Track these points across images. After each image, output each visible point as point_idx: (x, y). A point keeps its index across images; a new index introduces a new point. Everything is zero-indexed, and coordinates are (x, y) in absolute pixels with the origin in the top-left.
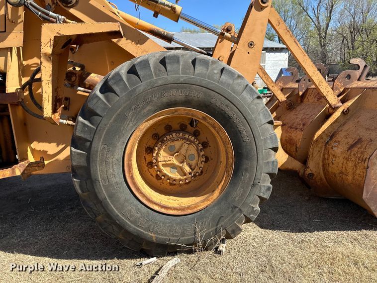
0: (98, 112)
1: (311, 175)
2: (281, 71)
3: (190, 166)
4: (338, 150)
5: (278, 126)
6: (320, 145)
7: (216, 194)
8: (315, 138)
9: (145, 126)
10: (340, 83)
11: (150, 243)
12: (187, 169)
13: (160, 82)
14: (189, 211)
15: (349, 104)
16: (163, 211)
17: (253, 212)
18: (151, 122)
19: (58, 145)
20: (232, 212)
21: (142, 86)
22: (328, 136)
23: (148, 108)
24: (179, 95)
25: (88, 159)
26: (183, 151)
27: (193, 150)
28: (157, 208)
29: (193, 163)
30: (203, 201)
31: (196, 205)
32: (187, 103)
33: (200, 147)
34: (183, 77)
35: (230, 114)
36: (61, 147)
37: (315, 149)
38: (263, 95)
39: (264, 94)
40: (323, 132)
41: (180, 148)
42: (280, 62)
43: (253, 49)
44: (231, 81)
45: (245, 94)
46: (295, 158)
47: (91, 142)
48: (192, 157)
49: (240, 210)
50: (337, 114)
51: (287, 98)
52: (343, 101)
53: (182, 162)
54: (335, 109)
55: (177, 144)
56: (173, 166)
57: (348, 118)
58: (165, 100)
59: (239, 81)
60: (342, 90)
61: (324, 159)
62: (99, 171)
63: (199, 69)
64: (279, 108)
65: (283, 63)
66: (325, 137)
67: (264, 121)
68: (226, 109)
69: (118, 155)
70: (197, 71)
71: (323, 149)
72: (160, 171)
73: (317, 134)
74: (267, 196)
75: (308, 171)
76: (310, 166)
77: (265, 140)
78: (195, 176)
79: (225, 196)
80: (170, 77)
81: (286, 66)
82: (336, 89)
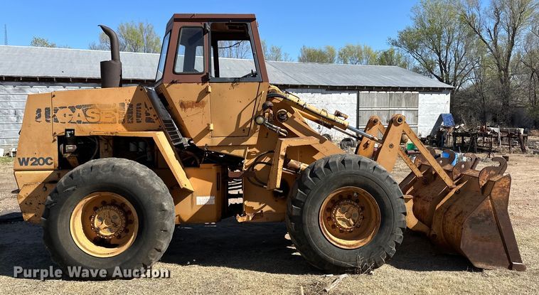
0: (309, 187)
1: (435, 236)
2: (441, 118)
3: (353, 221)
4: (450, 218)
5: (410, 199)
6: (440, 214)
7: (369, 238)
8: (437, 209)
9: (331, 196)
10: (457, 170)
11: (330, 264)
12: (352, 223)
13: (342, 173)
14: (353, 248)
15: (460, 186)
16: (338, 245)
17: (391, 251)
18: (335, 193)
19: (260, 204)
20: (379, 249)
21: (332, 175)
23: (335, 186)
24: (351, 180)
25: (302, 212)
26: (350, 211)
27: (356, 211)
28: (334, 244)
29: (356, 219)
30: (361, 242)
31: (357, 244)
32: (355, 184)
33: (360, 209)
34: (354, 171)
35: (379, 192)
36: (262, 205)
37: (436, 218)
38: (413, 151)
39: (416, 150)
40: (442, 205)
41: (348, 210)
42: (438, 106)
43: (393, 148)
44: (379, 174)
45: (387, 181)
46: (423, 222)
47: (304, 203)
48: (355, 215)
49: (384, 249)
50: (452, 193)
51: (423, 174)
52: (457, 184)
53: (349, 218)
54: (452, 189)
55: (347, 207)
56: (343, 220)
57: (460, 196)
58: (343, 182)
59: (383, 174)
60: (459, 175)
61: (443, 224)
62: (306, 218)
63: (362, 167)
64: (417, 183)
65: (443, 106)
66: (443, 208)
67: (398, 197)
68: (377, 189)
69: (317, 211)
70: (361, 168)
71: (443, 217)
72: (336, 222)
73: (438, 206)
74: (400, 242)
75: (432, 233)
76: (433, 229)
77: (399, 207)
78: (357, 227)
79: (375, 240)
80: (347, 171)
81: (447, 111)
82: (455, 174)
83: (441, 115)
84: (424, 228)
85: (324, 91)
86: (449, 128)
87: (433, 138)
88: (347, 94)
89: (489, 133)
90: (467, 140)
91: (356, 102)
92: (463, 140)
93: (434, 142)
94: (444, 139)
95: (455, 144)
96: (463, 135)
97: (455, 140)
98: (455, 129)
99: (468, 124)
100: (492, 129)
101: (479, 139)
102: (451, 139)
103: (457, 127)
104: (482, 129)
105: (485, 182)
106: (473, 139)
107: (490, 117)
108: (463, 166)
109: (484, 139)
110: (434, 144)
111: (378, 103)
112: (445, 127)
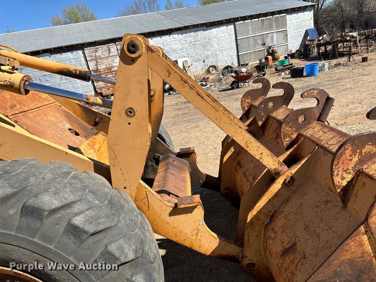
1: (252, 265)
2: (307, 33)
6: (257, 228)
8: (248, 220)
10: (291, 127)
22: (267, 216)
37: (251, 234)
38: (282, 67)
39: (284, 66)
40: (259, 212)
42: (304, 23)
43: (135, 117)
50: (277, 186)
52: (289, 162)
57: (294, 189)
60: (294, 136)
65: (307, 23)
66: (262, 218)
71: (263, 232)
73: (250, 214)
75: (246, 262)
76: (247, 255)
81: (312, 26)
82: (286, 136)
83: (306, 31)
84: (232, 249)
85: (205, 28)
86: (313, 40)
87: (301, 51)
88: (225, 27)
89: (348, 38)
90: (329, 48)
91: (234, 33)
92: (326, 48)
93: (302, 54)
94: (310, 51)
95: (319, 53)
96: (326, 44)
97: (319, 50)
98: (319, 40)
99: (330, 35)
100: (351, 34)
101: (340, 45)
102: (316, 49)
103: (320, 39)
104: (341, 36)
105: (349, 177)
106: (334, 47)
107: (348, 25)
108: (301, 119)
109: (344, 44)
110: (302, 56)
111: (252, 29)
112: (310, 41)
